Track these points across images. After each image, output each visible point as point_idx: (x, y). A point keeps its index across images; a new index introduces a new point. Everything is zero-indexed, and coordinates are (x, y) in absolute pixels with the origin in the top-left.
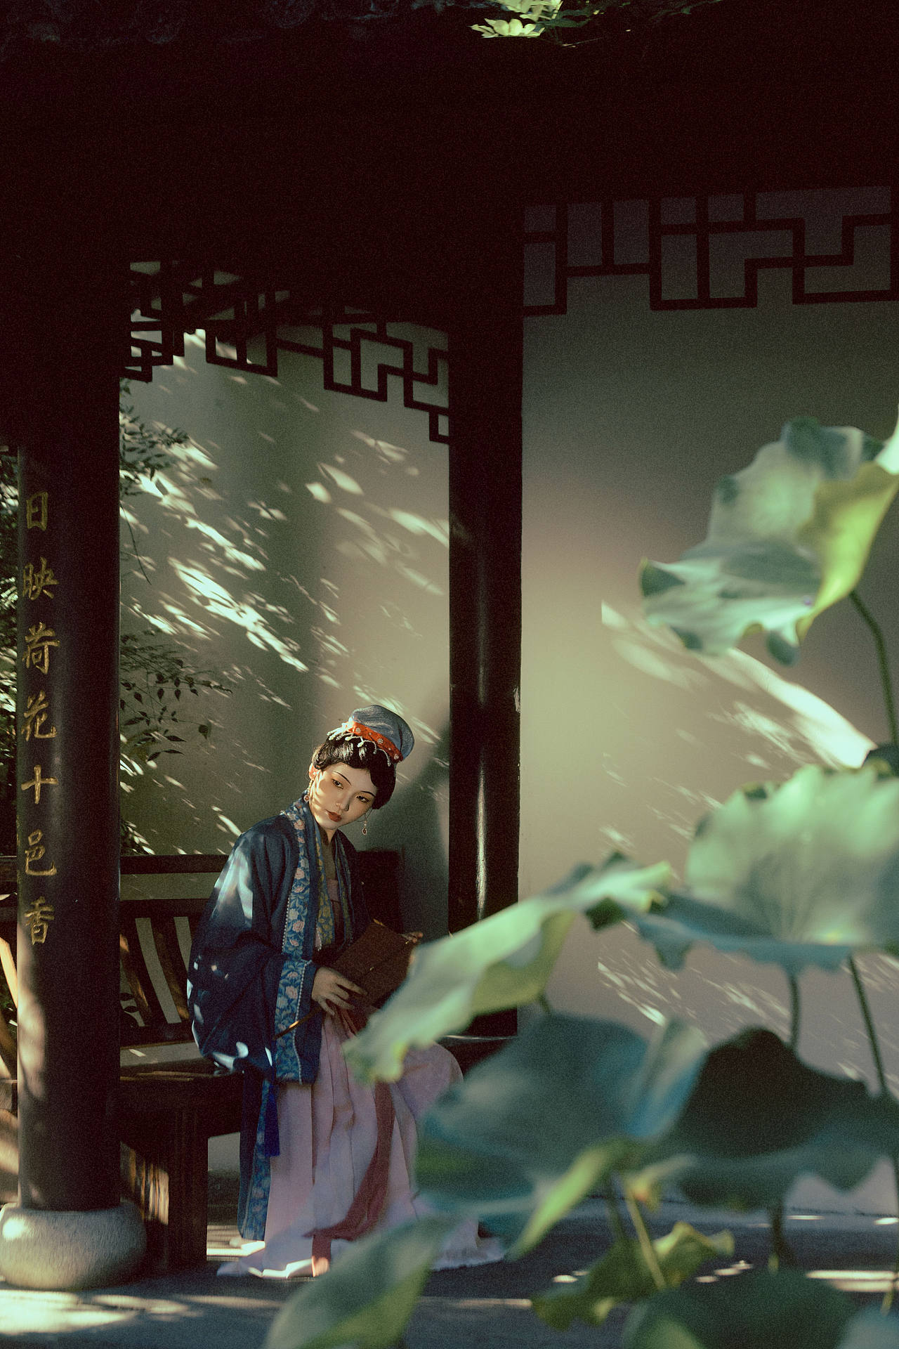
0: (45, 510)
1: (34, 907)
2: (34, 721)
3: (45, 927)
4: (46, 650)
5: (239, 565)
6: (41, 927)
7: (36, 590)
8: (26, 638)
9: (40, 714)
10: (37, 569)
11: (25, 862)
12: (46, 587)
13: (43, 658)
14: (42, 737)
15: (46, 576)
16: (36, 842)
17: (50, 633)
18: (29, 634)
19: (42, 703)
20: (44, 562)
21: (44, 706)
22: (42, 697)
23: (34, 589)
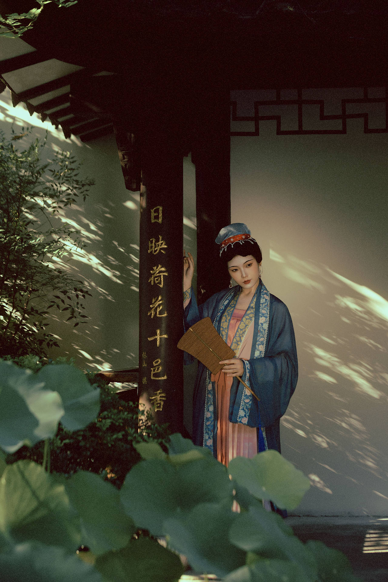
0: (161, 215)
1: (156, 394)
2: (156, 308)
3: (162, 403)
4: (162, 277)
5: (88, 238)
6: (160, 404)
7: (157, 250)
8: (151, 271)
9: (159, 305)
10: (158, 241)
11: (151, 374)
12: (163, 249)
13: (161, 280)
14: (160, 316)
15: (162, 244)
16: (157, 364)
17: (163, 269)
18: (153, 270)
19: (160, 301)
20: (160, 237)
21: (161, 302)
22: (160, 298)
23: (155, 249)
